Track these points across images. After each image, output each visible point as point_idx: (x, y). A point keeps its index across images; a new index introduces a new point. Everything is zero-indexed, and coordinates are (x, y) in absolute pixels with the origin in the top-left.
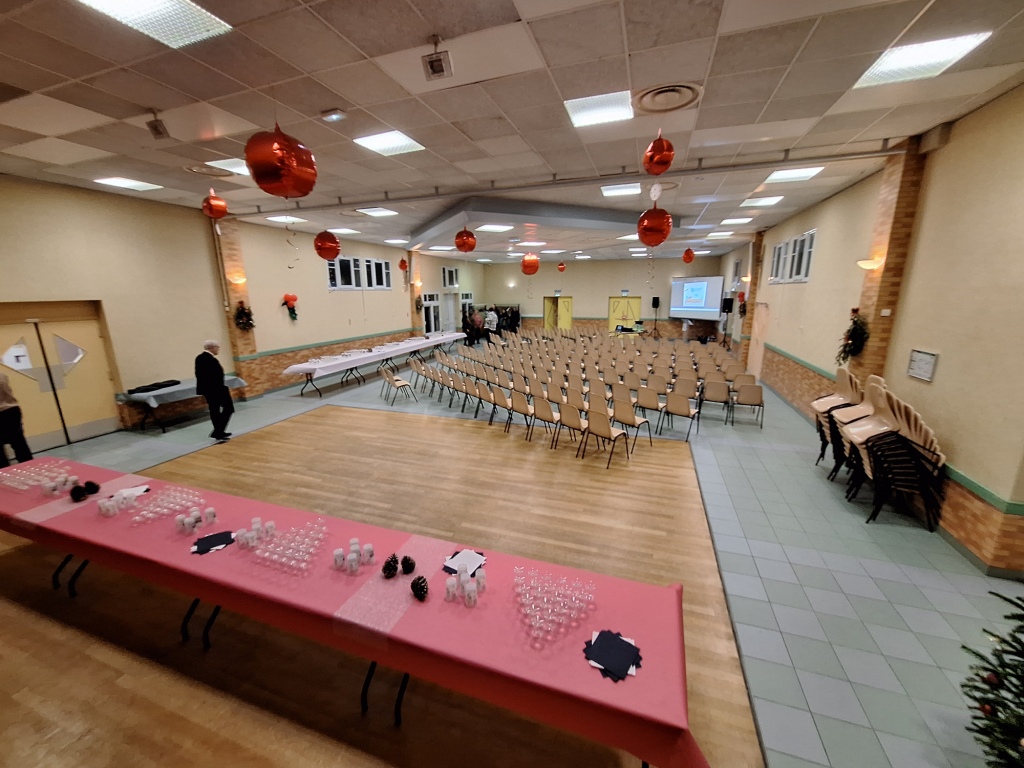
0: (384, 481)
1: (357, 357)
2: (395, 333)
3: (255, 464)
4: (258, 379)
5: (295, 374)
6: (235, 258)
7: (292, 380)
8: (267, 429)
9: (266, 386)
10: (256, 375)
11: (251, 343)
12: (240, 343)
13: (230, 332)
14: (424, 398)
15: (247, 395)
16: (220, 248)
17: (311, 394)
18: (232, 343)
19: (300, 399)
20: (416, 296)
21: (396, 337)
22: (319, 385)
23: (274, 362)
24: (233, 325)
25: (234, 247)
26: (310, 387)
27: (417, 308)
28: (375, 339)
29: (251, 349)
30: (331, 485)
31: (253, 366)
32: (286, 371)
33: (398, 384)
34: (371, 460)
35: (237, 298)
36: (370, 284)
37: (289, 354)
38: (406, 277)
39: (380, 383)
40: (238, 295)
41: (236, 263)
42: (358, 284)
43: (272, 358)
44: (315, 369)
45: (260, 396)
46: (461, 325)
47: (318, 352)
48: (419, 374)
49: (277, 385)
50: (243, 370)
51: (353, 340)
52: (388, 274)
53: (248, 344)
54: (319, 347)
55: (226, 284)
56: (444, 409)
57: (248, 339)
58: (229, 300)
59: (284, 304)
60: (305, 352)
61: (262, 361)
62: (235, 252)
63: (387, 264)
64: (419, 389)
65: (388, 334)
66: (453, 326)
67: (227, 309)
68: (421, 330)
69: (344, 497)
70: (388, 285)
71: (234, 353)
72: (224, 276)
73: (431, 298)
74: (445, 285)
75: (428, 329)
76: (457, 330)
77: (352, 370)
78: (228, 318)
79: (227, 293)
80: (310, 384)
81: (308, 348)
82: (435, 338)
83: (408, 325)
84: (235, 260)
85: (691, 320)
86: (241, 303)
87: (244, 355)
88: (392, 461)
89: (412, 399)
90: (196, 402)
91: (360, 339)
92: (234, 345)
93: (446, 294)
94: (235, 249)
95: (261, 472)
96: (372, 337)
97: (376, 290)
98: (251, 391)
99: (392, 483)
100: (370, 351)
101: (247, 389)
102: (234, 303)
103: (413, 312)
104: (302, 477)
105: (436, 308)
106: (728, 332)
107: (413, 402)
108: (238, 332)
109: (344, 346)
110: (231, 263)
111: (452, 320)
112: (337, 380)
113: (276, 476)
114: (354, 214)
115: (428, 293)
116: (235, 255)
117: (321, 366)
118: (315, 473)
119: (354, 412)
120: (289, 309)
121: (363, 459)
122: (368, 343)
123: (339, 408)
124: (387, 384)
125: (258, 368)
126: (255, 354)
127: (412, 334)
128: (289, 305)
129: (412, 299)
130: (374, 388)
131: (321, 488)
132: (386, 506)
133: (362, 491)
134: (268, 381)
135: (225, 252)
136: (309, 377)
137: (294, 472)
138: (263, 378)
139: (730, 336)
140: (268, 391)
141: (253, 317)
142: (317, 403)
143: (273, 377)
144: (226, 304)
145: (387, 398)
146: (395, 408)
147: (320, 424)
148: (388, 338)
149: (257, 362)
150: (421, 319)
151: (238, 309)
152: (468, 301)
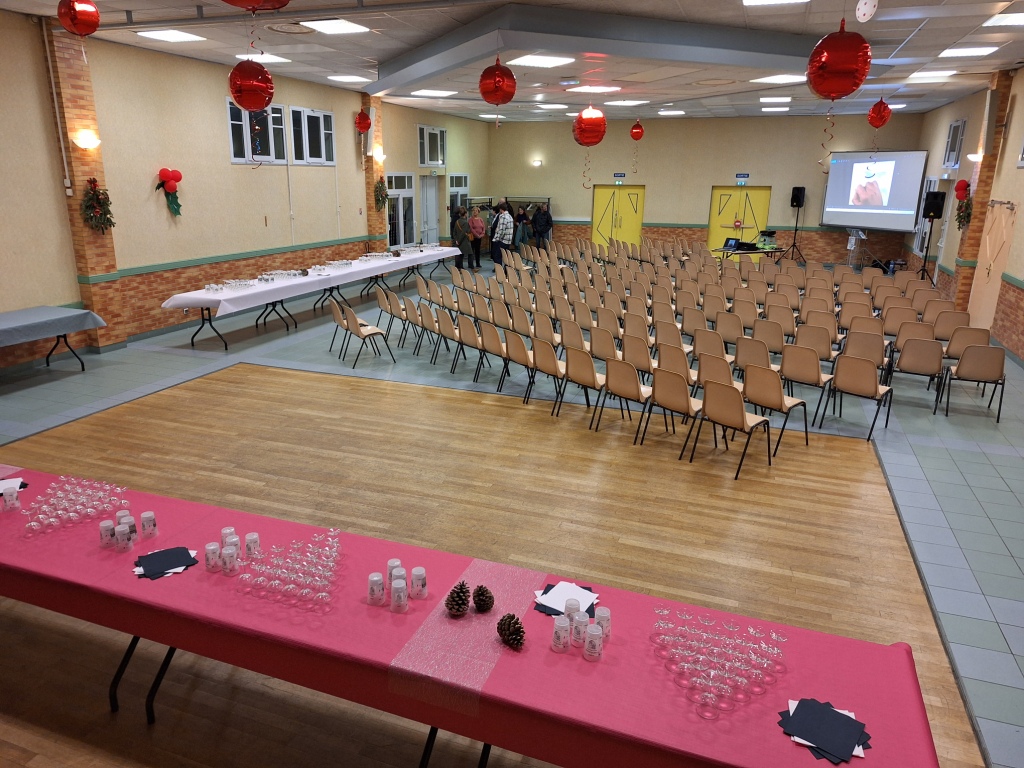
0: (368, 487)
1: (282, 283)
2: (339, 243)
3: (145, 455)
4: (118, 315)
5: (178, 309)
6: (82, 102)
7: (171, 320)
8: (151, 399)
9: (131, 328)
10: (114, 308)
11: (107, 252)
12: (90, 252)
13: (74, 234)
14: (404, 356)
15: (102, 343)
16: (58, 84)
17: (208, 345)
18: (77, 252)
19: (189, 352)
20: (376, 178)
21: (343, 251)
22: (224, 328)
23: (143, 287)
24: (80, 222)
25: (81, 83)
26: (207, 332)
27: (377, 201)
28: (307, 253)
29: (107, 264)
30: (283, 491)
31: (111, 293)
32: (167, 304)
33: (366, 331)
34: (339, 454)
35: (85, 173)
36: (299, 155)
37: (166, 275)
38: (358, 144)
39: (331, 326)
40: (86, 168)
41: (84, 112)
42: (280, 155)
43: (139, 279)
44: (219, 302)
45: (121, 345)
46: (448, 234)
47: (215, 271)
48: (393, 316)
49: (151, 326)
50: (94, 299)
51: (270, 255)
52: (329, 137)
53: (104, 255)
54: (215, 263)
55: (67, 148)
56: (443, 376)
57: (103, 246)
58: (72, 177)
59: (158, 188)
60: (193, 272)
61: (124, 285)
62: (81, 92)
63: (327, 119)
64: (393, 343)
65: (328, 245)
66: (434, 235)
67: (69, 192)
68: (382, 241)
69: (309, 511)
70: (330, 157)
71: (80, 269)
72: (65, 135)
73: (400, 182)
74: (423, 162)
75: (394, 241)
76: (442, 242)
77: (274, 304)
78: (70, 208)
79: (69, 164)
80: (207, 325)
81: (197, 265)
82: (410, 256)
83: (360, 230)
84: (82, 107)
85: (863, 230)
86: (93, 182)
87: (97, 274)
88: (376, 456)
89: (386, 357)
90: (18, 352)
91: (282, 252)
92: (79, 257)
93: (423, 177)
94: (82, 88)
95: (159, 469)
96: (303, 249)
97: (309, 165)
98: (107, 336)
99: (383, 490)
100: (305, 273)
101: (102, 332)
102: (81, 180)
103: (369, 208)
104: (231, 477)
105: (409, 202)
106: (931, 253)
107: (388, 363)
108: (86, 233)
109: (257, 264)
110: (77, 111)
111: (433, 224)
112: (249, 321)
113: (186, 476)
114: (295, 29)
115: (394, 174)
116: (82, 98)
117: (228, 296)
118: (250, 472)
119: (285, 375)
120: (167, 194)
121: (326, 453)
122: (300, 259)
123: (262, 369)
124: (341, 332)
125: (118, 296)
126: (113, 272)
127: (368, 247)
128: (168, 183)
129: (368, 183)
130: (319, 336)
131: (268, 496)
132: (381, 525)
133: (337, 502)
134: (133, 319)
135: (67, 92)
136: (206, 313)
137: (214, 470)
138: (127, 313)
139: (936, 258)
140: (134, 337)
141: (111, 208)
142: (219, 361)
143: (140, 314)
144: (67, 183)
145: (343, 355)
146: (358, 371)
147: (236, 395)
148: (328, 252)
149: (117, 286)
150: (383, 219)
151: (87, 194)
152: (461, 190)
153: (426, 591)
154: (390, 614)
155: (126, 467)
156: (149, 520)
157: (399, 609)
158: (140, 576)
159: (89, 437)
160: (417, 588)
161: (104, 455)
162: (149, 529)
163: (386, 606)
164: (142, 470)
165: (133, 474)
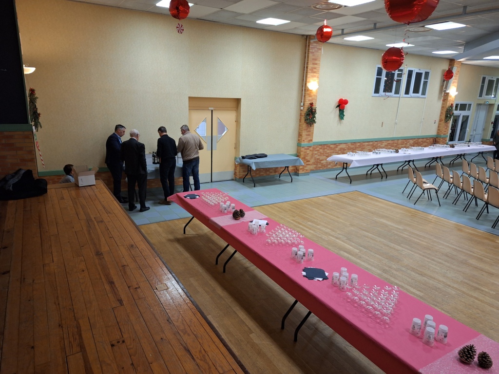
0: (413, 270)
1: (384, 155)
2: (419, 138)
4: (309, 161)
5: (333, 162)
6: (315, 70)
7: (329, 166)
8: (315, 200)
9: (312, 167)
10: (308, 158)
11: (310, 134)
12: (304, 133)
13: (300, 125)
14: (446, 203)
15: (301, 172)
16: (307, 63)
17: (343, 180)
18: (299, 133)
19: (334, 181)
20: (449, 104)
21: (419, 142)
22: (351, 173)
23: (321, 150)
24: (303, 120)
25: (316, 62)
26: (344, 174)
27: (446, 116)
28: (400, 141)
29: (309, 139)
31: (308, 151)
32: (329, 159)
34: (399, 248)
35: (309, 100)
36: (407, 92)
37: (331, 146)
38: (442, 86)
39: (406, 180)
40: (310, 98)
41: (315, 74)
42: (397, 92)
43: (320, 147)
44: (352, 161)
45: (307, 174)
47: (352, 146)
48: (444, 180)
49: (321, 167)
50: (302, 153)
51: (380, 141)
52: (425, 83)
53: (309, 135)
54: (354, 143)
55: (305, 90)
57: (309, 131)
58: (304, 101)
59: (337, 107)
60: (343, 146)
61: (314, 148)
62: (315, 66)
63: (427, 74)
64: (441, 195)
65: (412, 138)
66: (479, 137)
67: (302, 108)
68: (444, 138)
70: (424, 93)
71: (299, 140)
72: (306, 84)
73: (463, 107)
74: (481, 95)
75: (452, 138)
76: (484, 142)
77: (378, 165)
78: (301, 115)
79: (305, 96)
80: (344, 170)
81: (345, 143)
82: (460, 148)
83: (432, 132)
84: (315, 72)
86: (312, 104)
87: (305, 143)
88: (420, 254)
89: (435, 202)
90: (271, 171)
91: (387, 140)
92: (300, 135)
93: (479, 105)
94: (316, 64)
96: (398, 139)
97: (411, 97)
98: (303, 169)
99: (422, 274)
100: (397, 152)
101: (301, 167)
102: (307, 103)
103: (440, 120)
105: (466, 119)
107: (435, 206)
108: (304, 125)
109: (373, 145)
110: (312, 74)
111: (480, 131)
112: (364, 172)
115: (460, 102)
116: (315, 68)
117: (356, 158)
119: (377, 201)
120: (340, 110)
121: (392, 245)
122: (395, 144)
123: (365, 195)
124: (411, 184)
125: (310, 153)
126: (311, 143)
127: (435, 141)
128: (341, 105)
129: (443, 107)
130: (398, 184)
132: (418, 293)
133: (395, 272)
134: (314, 164)
135: (310, 66)
136: (345, 165)
138: (312, 161)
140: (313, 171)
141: (316, 115)
142: (346, 187)
143: (318, 162)
144: (302, 104)
145: (410, 196)
146: (417, 206)
147: (352, 205)
148: (411, 142)
149: (311, 149)
150: (447, 127)
151: (309, 109)
153: (446, 340)
154: (422, 343)
155: (301, 226)
156: (311, 252)
157: (427, 343)
158: (304, 276)
159: (289, 210)
160: (441, 336)
161: (294, 219)
162: (310, 257)
163: (420, 338)
164: (307, 229)
165: (303, 230)
